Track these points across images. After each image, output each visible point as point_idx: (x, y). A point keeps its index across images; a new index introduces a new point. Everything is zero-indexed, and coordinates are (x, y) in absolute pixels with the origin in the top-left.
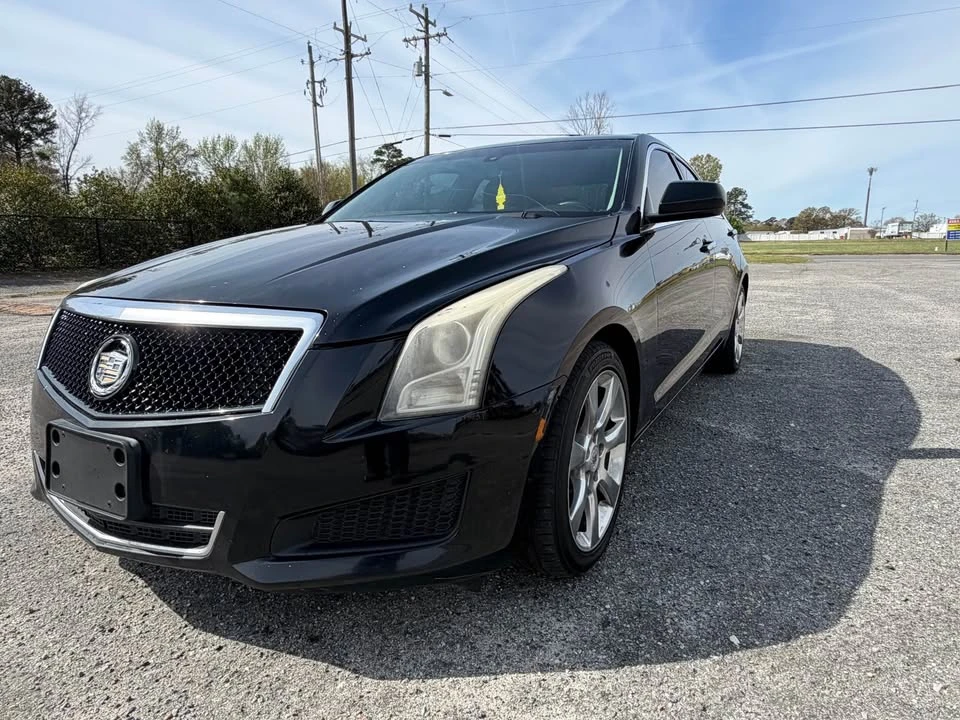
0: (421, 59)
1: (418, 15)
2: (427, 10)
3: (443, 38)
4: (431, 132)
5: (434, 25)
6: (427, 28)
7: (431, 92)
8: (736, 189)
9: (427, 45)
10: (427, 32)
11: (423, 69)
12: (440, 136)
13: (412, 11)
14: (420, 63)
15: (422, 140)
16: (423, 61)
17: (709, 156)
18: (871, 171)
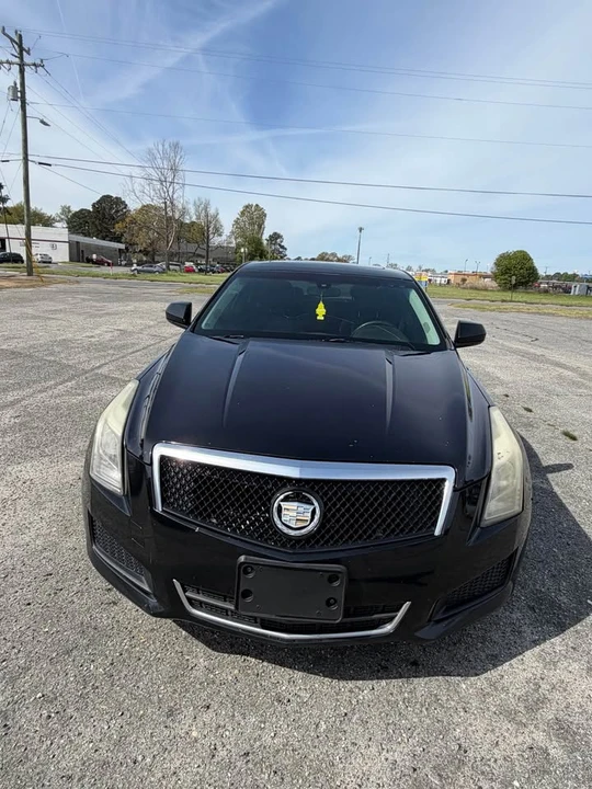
0: (15, 84)
1: (12, 40)
2: (20, 36)
3: (40, 69)
4: (30, 158)
5: (28, 53)
6: (21, 54)
7: (28, 119)
8: (275, 234)
9: (22, 72)
10: (21, 58)
11: (19, 95)
12: (40, 163)
13: (5, 34)
14: (15, 87)
15: (20, 164)
16: (18, 86)
17: (257, 205)
18: (361, 230)
